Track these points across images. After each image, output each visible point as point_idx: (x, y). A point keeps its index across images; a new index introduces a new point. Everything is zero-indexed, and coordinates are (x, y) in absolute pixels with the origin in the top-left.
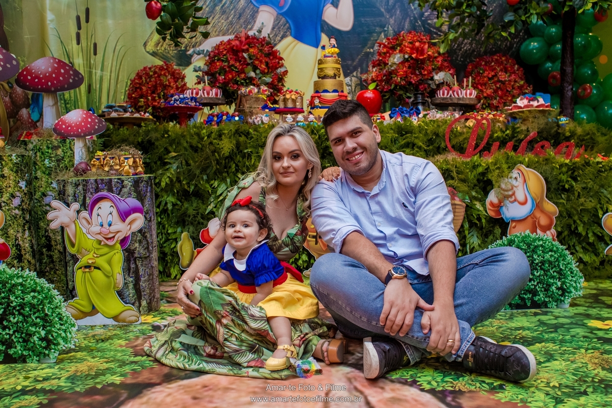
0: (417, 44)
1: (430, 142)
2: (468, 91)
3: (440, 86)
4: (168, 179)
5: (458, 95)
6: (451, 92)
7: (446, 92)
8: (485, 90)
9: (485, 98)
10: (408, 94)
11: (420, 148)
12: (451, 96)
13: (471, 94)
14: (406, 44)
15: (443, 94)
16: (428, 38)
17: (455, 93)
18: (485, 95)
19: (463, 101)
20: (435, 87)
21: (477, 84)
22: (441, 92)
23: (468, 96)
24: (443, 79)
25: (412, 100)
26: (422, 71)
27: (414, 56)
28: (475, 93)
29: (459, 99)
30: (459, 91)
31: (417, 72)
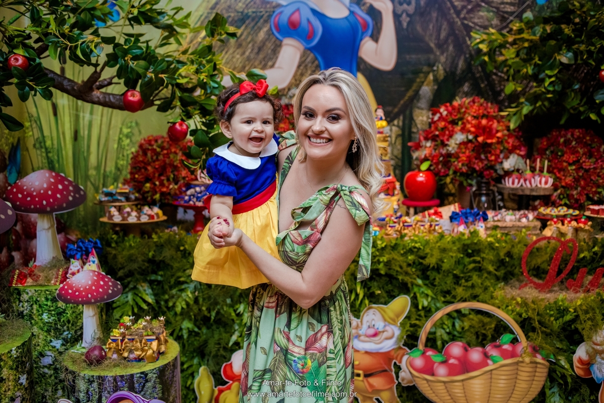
0: (484, 122)
1: (501, 263)
2: (543, 180)
3: (508, 173)
4: (184, 303)
5: (530, 183)
6: (522, 181)
7: (516, 181)
8: (563, 178)
9: (563, 187)
10: (469, 181)
11: (489, 273)
12: (522, 185)
13: (546, 183)
14: (469, 118)
15: (513, 183)
16: (496, 110)
17: (528, 182)
18: (563, 184)
19: (536, 192)
20: (502, 173)
21: (554, 168)
22: (511, 180)
23: (543, 185)
24: (514, 167)
25: (474, 189)
26: (489, 155)
27: (480, 139)
28: (551, 181)
29: (532, 190)
30: (533, 180)
31: (483, 156)
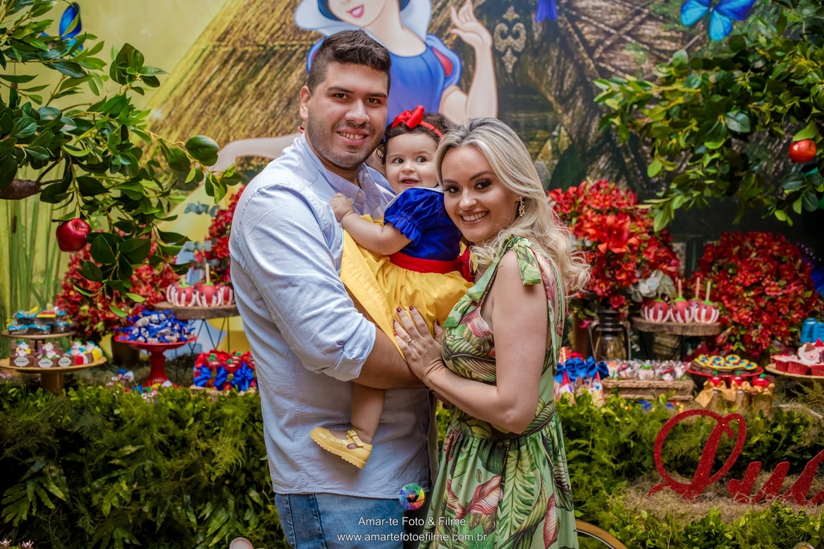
0: (610, 219)
1: (623, 452)
2: (704, 312)
3: (648, 301)
5: (683, 317)
6: (670, 312)
7: (660, 313)
8: (735, 309)
9: (735, 323)
10: (588, 312)
11: (603, 465)
12: (669, 320)
13: (708, 316)
14: (589, 213)
15: (655, 316)
16: (632, 201)
17: (678, 315)
18: (735, 319)
19: (692, 331)
20: (640, 299)
21: (722, 294)
22: (652, 311)
23: (703, 321)
24: (657, 291)
25: (595, 323)
26: (617, 272)
27: (602, 247)
28: (715, 314)
29: (685, 328)
30: (687, 312)
31: (608, 274)
